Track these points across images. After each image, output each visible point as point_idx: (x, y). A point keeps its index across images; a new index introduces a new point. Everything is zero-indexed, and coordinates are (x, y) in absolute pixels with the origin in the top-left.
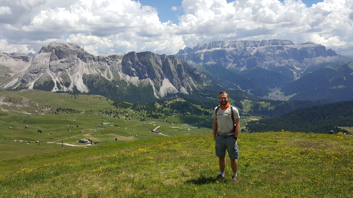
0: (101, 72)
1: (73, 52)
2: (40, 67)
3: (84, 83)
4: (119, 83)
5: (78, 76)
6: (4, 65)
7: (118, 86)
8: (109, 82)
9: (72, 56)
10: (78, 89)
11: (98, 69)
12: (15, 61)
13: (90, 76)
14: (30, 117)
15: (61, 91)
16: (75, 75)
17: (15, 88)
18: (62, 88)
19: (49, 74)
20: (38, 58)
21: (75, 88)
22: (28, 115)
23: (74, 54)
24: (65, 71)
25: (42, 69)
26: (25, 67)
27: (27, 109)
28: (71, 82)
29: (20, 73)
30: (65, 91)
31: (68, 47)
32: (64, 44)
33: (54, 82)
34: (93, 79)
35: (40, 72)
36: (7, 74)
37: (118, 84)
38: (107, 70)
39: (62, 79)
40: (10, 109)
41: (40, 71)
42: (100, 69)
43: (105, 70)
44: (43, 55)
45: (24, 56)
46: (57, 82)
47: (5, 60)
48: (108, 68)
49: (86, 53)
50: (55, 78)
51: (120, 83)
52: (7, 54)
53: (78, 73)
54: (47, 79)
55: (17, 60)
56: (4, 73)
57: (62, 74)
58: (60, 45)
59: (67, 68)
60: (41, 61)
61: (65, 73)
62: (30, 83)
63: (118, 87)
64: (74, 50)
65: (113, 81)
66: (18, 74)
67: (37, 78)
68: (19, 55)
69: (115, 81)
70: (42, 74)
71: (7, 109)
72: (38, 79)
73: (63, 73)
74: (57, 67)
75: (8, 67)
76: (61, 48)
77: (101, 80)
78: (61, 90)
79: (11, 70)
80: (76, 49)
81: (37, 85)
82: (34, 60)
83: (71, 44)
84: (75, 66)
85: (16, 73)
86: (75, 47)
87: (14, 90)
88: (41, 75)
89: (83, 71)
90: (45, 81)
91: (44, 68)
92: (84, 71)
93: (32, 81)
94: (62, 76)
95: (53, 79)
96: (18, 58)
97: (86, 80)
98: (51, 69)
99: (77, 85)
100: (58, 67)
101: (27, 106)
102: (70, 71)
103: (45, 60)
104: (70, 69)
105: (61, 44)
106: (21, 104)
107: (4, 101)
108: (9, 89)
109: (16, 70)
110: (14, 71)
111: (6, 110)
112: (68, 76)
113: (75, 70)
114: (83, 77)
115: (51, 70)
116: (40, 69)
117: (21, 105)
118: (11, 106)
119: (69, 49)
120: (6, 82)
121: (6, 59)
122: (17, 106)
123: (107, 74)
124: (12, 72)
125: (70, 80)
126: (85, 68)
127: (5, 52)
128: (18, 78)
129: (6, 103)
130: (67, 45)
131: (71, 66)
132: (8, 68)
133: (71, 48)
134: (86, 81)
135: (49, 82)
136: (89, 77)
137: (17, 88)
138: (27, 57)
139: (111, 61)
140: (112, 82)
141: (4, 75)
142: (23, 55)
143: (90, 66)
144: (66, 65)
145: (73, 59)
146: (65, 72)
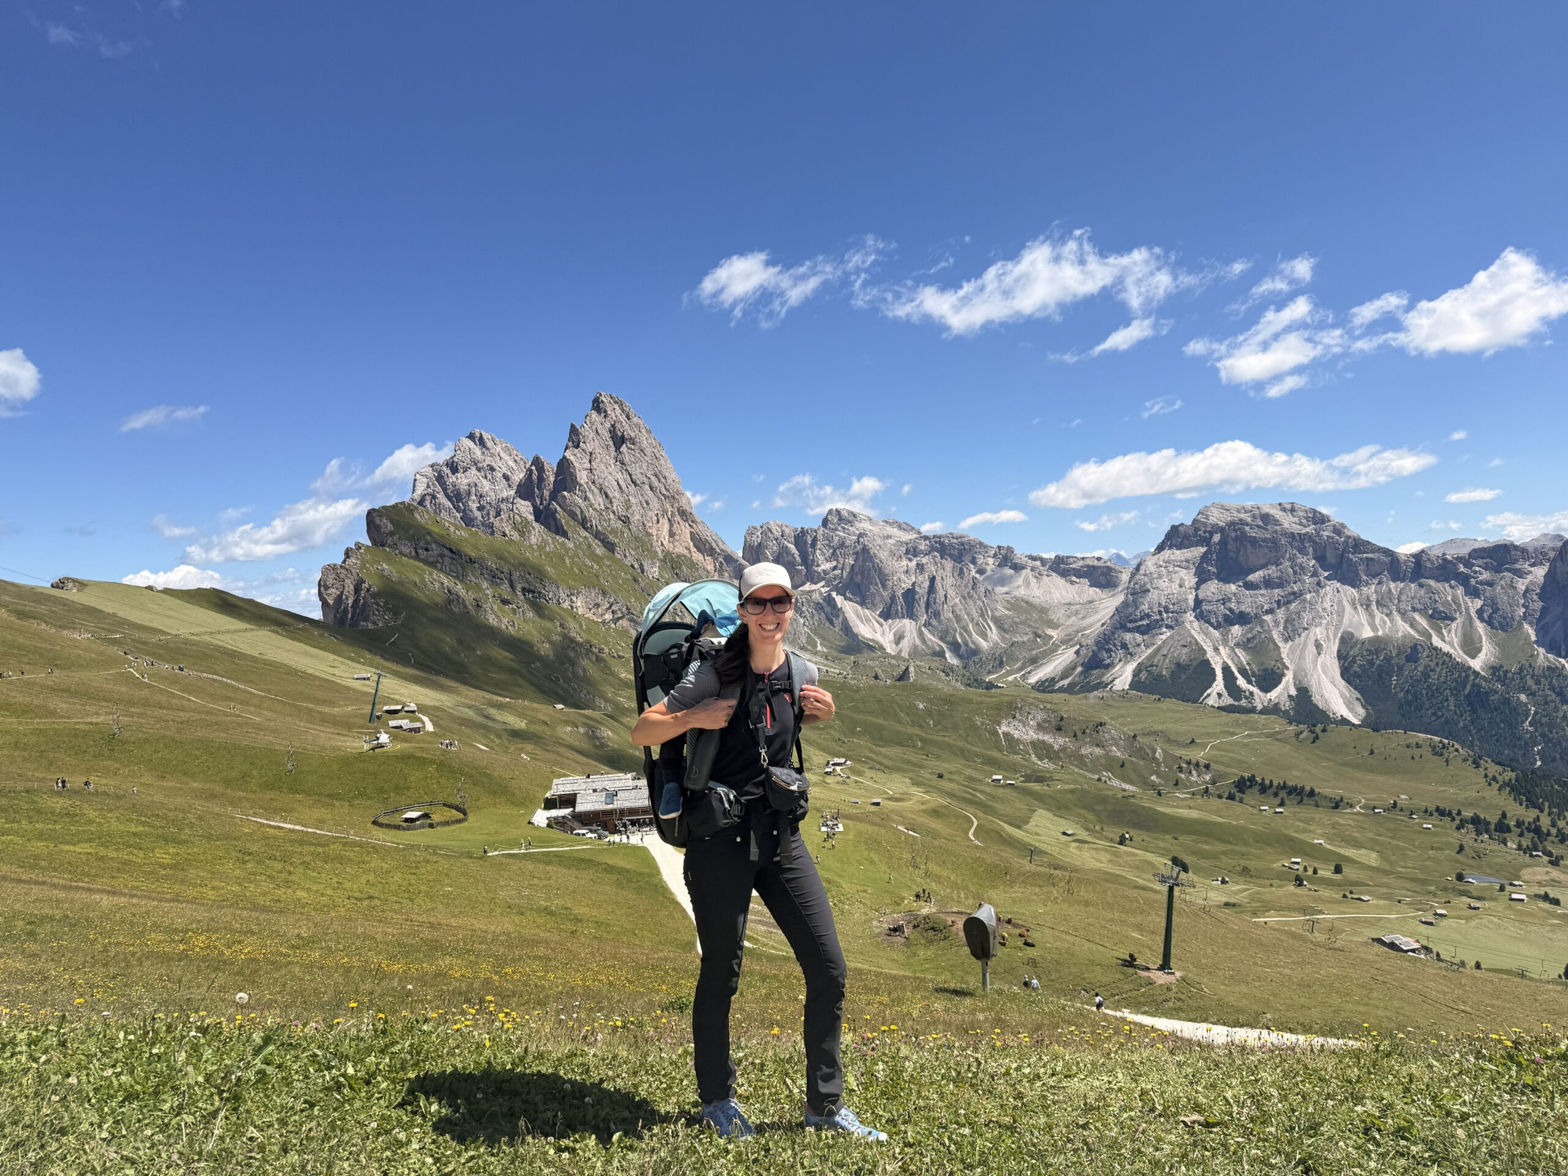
0: (1432, 628)
1: (1299, 541)
2: (1160, 605)
3: (1342, 675)
4: (1530, 682)
5: (1318, 646)
6: (1031, 599)
7: (1523, 697)
8: (1472, 677)
9: (1292, 559)
10: (1315, 702)
11: (1417, 616)
12: (1068, 585)
13: (1376, 645)
14: (1132, 800)
15: (1239, 707)
16: (1302, 639)
17: (1066, 682)
18: (1247, 694)
19: (1193, 632)
20: (1152, 570)
21: (1303, 694)
22: (1124, 790)
23: (1303, 551)
24: (1262, 623)
25: (1165, 615)
26: (1102, 606)
27: (1120, 768)
28: (1288, 668)
29: (1085, 629)
30: (1259, 707)
31: (1276, 522)
32: (1257, 512)
33: (1214, 666)
34: (1388, 659)
35: (1161, 626)
36: (1040, 632)
37: (1524, 689)
38: (1460, 620)
39: (1248, 658)
40: (1060, 759)
41: (1157, 621)
42: (1422, 612)
43: (1453, 619)
44: (1173, 557)
45: (1101, 564)
46: (1226, 669)
47: (1033, 581)
48: (1467, 609)
49: (1360, 545)
50: (1216, 649)
51: (1538, 683)
52: (1042, 560)
53: (1318, 632)
54: (1184, 655)
55: (1072, 583)
56: (1029, 626)
57: (1250, 636)
58: (1243, 516)
59: (1270, 611)
60: (1163, 584)
61: (1259, 629)
62: (1117, 668)
63: (1526, 705)
64: (1303, 531)
65: (1494, 669)
66: (1077, 632)
67: (1147, 647)
68: (1081, 563)
69: (1506, 672)
70: (1166, 634)
71: (1050, 759)
72: (1150, 651)
73: (1252, 629)
74: (1228, 604)
75: (1044, 605)
76: (1247, 528)
77: (1432, 664)
78: (1243, 703)
79: (1053, 616)
80: (1308, 530)
81: (1143, 675)
82: (1138, 577)
83: (1289, 507)
84: (1305, 600)
85: (1070, 630)
86: (1304, 521)
87: (1061, 690)
88: (1164, 637)
89: (1341, 622)
90: (1178, 665)
91: (1176, 608)
92: (1346, 620)
93: (1127, 662)
94: (1245, 644)
95: (1210, 654)
96: (1079, 574)
97: (1354, 661)
98: (1202, 612)
99: (1313, 682)
100: (1233, 605)
101: (1119, 754)
102: (1282, 621)
103: (1182, 579)
104: (1281, 614)
105: (1246, 512)
106: (1097, 745)
107: (1040, 727)
108: (1046, 686)
109: (1069, 617)
110: (1061, 621)
111: (1046, 761)
112: (1271, 645)
113: (1306, 617)
114: (1339, 651)
115: (1201, 616)
116: (1160, 613)
117: (1098, 751)
118: (1064, 749)
119: (1278, 528)
120: (1035, 662)
121: (1039, 576)
122: (1083, 751)
123: (1464, 635)
124: (1055, 626)
125: (1283, 664)
126: (1353, 612)
127: (1035, 554)
128: (1078, 647)
129: (1047, 738)
130: (1272, 512)
131: (1289, 602)
132: (1043, 611)
133: (1286, 525)
134: (1356, 668)
135: (1195, 663)
136: (1370, 651)
137: (1071, 686)
138: (1109, 569)
139: (1485, 576)
140: (1493, 674)
141: (1031, 636)
142: (1096, 563)
143: (1374, 597)
144: (1263, 598)
145: (1295, 573)
146: (1262, 627)
